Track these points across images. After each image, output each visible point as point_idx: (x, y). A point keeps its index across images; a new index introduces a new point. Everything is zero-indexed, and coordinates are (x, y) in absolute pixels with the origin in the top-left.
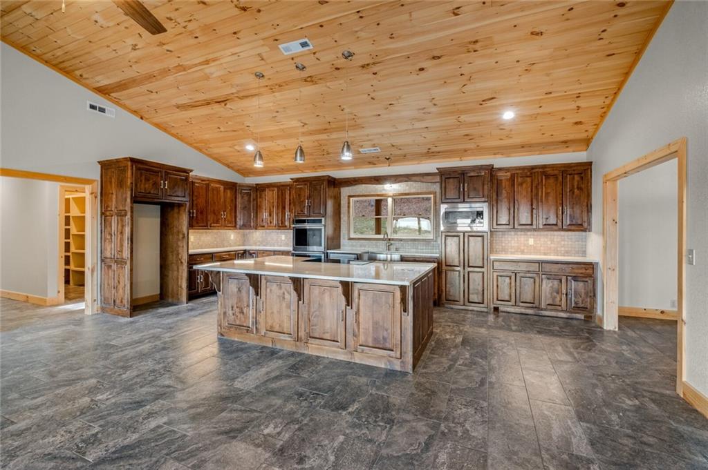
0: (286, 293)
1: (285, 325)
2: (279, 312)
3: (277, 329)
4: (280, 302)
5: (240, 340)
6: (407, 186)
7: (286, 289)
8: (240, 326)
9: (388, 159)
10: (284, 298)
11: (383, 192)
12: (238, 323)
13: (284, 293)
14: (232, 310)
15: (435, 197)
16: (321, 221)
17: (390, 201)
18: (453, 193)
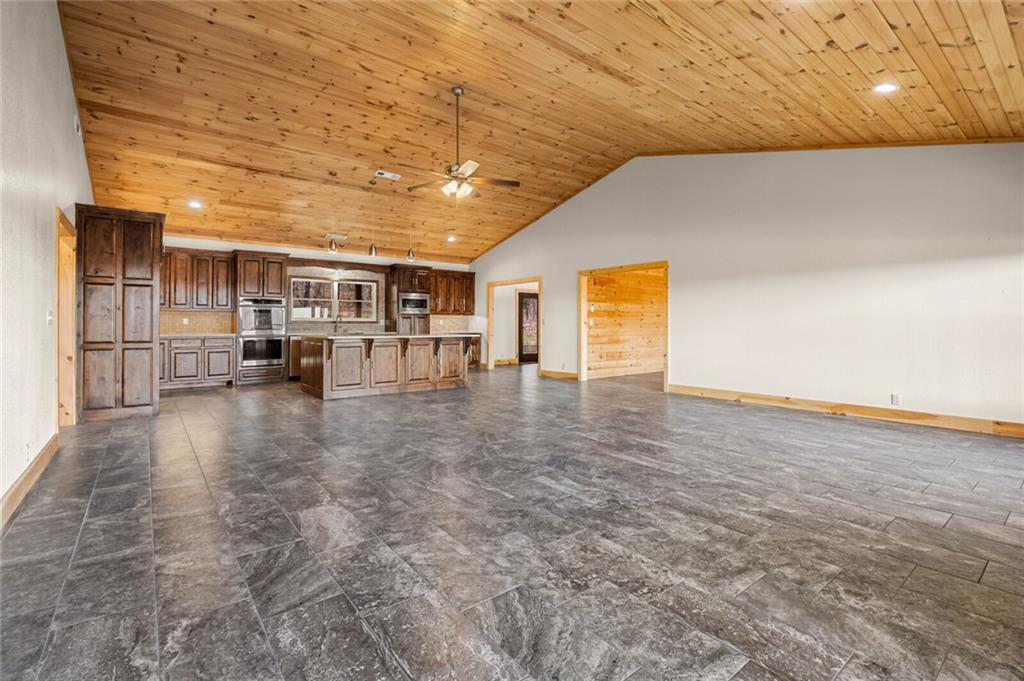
4: (388, 360)
10: (391, 357)
11: (329, 276)
15: (378, 286)
16: (279, 302)
17: (336, 285)
18: (407, 285)
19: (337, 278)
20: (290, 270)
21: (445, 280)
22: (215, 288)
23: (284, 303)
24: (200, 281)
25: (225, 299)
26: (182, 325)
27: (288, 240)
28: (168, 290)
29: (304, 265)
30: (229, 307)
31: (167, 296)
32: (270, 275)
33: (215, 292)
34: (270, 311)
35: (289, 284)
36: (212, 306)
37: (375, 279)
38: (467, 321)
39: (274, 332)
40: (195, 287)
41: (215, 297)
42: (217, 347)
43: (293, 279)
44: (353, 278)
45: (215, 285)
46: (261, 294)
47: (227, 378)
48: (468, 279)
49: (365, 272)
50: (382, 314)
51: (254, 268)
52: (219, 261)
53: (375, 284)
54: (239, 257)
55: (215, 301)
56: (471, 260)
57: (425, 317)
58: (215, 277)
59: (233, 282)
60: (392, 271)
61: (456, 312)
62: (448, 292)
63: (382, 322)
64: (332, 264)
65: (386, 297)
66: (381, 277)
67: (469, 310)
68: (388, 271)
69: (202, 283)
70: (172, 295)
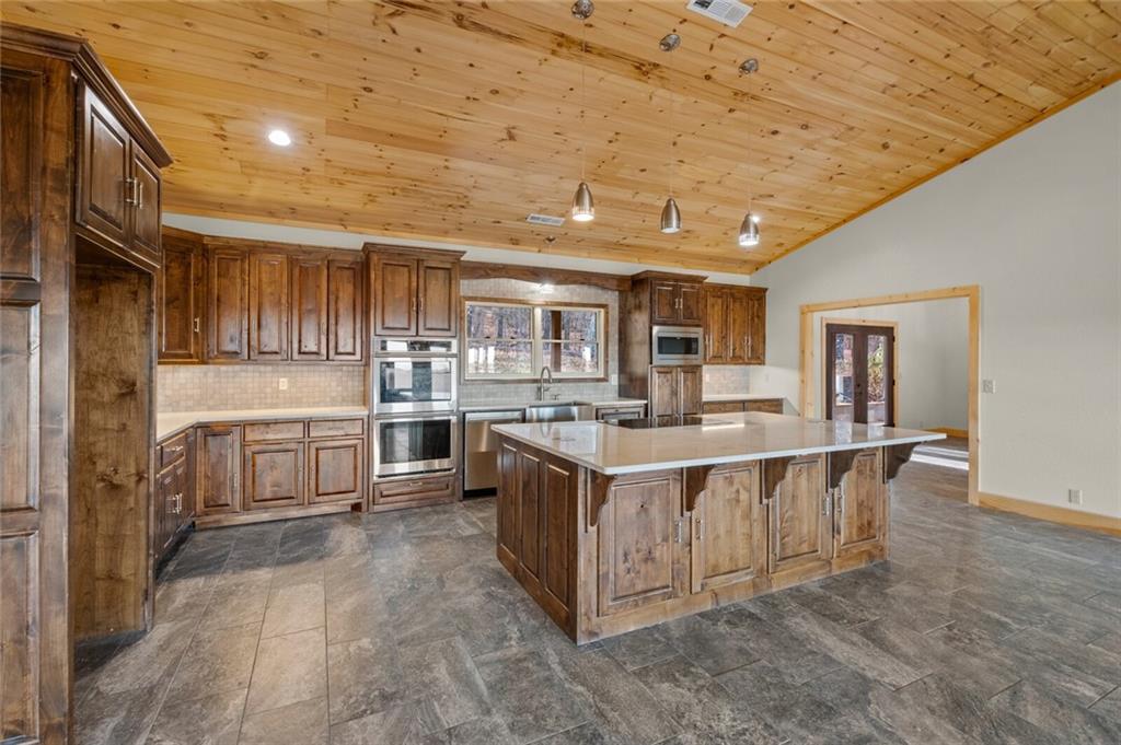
0: (741, 490)
1: (741, 552)
2: (730, 532)
3: (726, 565)
4: (731, 511)
5: (642, 626)
6: (568, 289)
7: (741, 483)
8: (646, 592)
9: (550, 240)
10: (738, 501)
11: (529, 297)
12: (640, 587)
13: (738, 491)
14: (626, 560)
15: (607, 313)
16: (447, 345)
17: (538, 312)
18: (666, 311)
19: (541, 300)
20: (467, 286)
21: (720, 301)
22: (332, 321)
23: (454, 350)
24: (304, 307)
25: (351, 341)
26: (278, 391)
27: (459, 230)
28: (245, 326)
29: (487, 276)
30: (358, 357)
31: (245, 336)
32: (430, 293)
33: (332, 328)
34: (430, 363)
35: (462, 311)
36: (328, 354)
37: (603, 302)
38: (747, 374)
39: (437, 406)
40: (296, 319)
41: (332, 337)
42: (333, 438)
43: (468, 304)
44: (567, 300)
45: (333, 318)
46: (413, 332)
47: (353, 498)
48: (754, 299)
49: (585, 289)
50: (614, 365)
51: (402, 280)
52: (339, 268)
53: (602, 310)
54: (374, 258)
55: (332, 345)
56: (758, 266)
57: (693, 371)
58: (333, 298)
59: (364, 308)
60: (634, 285)
61: (737, 359)
62: (725, 322)
63: (614, 379)
64: (535, 274)
65: (620, 333)
66: (611, 298)
67: (758, 358)
68: (627, 286)
69: (310, 311)
70: (254, 335)
